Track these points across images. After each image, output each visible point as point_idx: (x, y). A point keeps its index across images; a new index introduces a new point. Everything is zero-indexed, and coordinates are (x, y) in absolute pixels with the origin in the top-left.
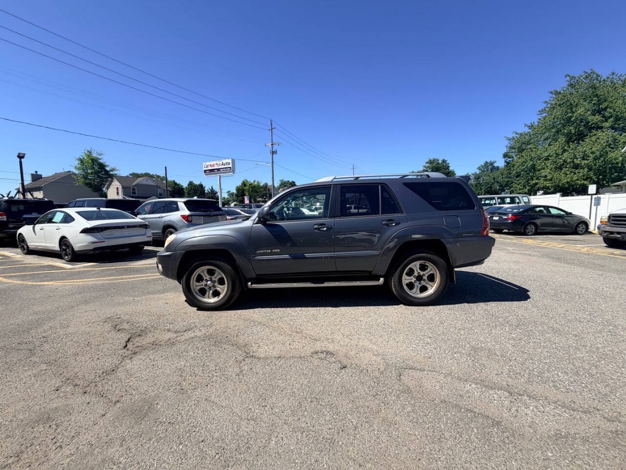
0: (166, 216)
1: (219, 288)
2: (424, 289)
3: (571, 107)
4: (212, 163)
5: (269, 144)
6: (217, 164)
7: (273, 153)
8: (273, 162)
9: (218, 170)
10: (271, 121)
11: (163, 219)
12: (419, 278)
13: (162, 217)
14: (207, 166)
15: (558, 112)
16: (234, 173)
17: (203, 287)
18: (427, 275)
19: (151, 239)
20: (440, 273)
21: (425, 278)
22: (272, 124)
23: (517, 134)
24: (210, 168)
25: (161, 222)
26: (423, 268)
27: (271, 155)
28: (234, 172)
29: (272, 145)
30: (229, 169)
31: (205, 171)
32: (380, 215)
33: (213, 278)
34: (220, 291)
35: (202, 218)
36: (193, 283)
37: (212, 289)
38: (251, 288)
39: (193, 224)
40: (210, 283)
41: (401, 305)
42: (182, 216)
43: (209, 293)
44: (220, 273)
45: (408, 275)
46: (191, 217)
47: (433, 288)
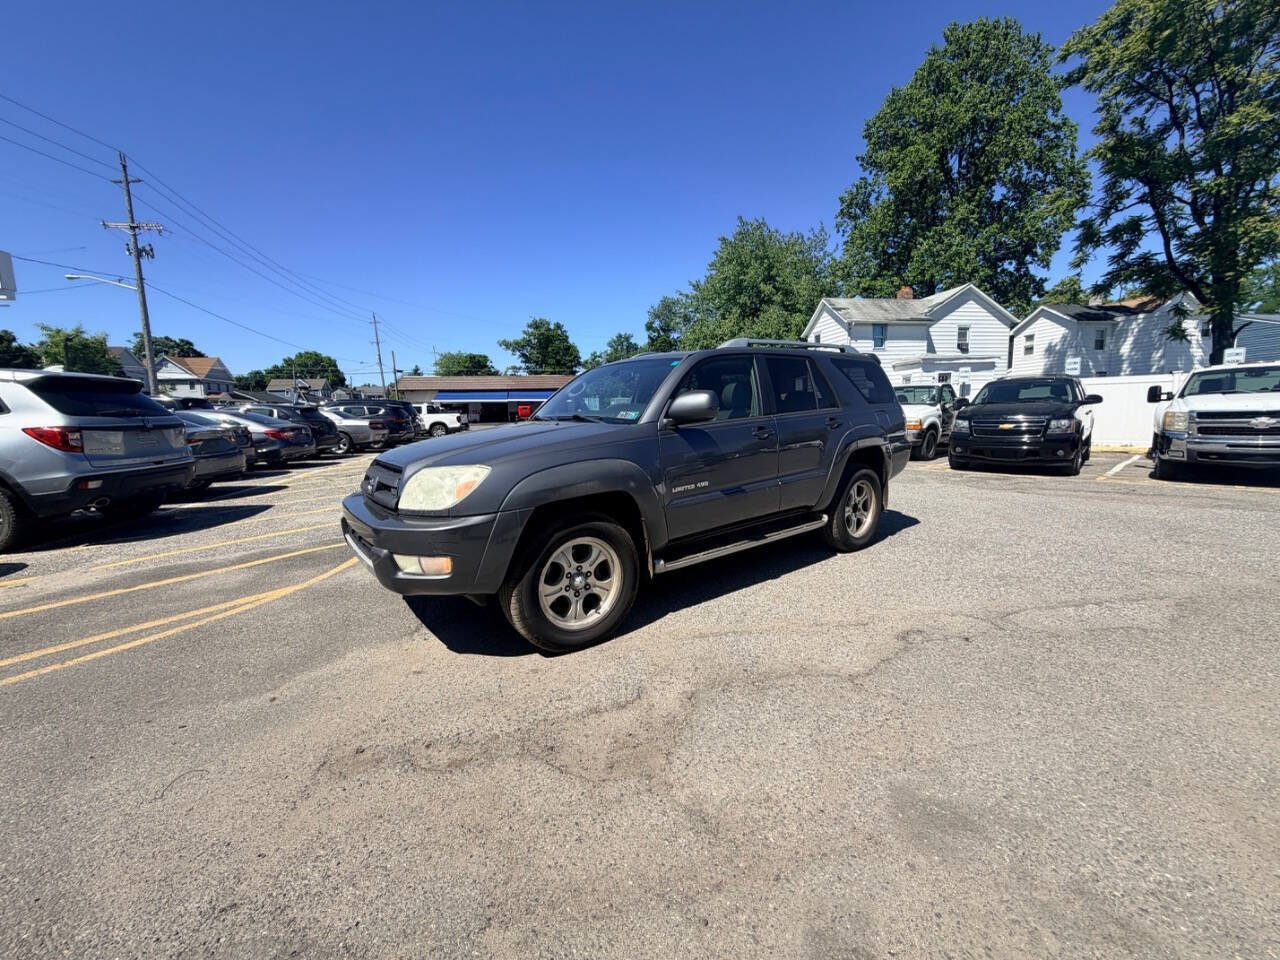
1: (597, 586)
2: (859, 523)
5: (124, 226)
7: (139, 253)
8: (141, 279)
10: (122, 157)
12: (855, 509)
16: (12, 297)
17: (563, 593)
18: (861, 503)
20: (876, 497)
21: (860, 506)
22: (124, 167)
23: (681, 294)
26: (860, 491)
27: (133, 258)
28: (10, 292)
29: (133, 228)
32: (818, 411)
33: (587, 567)
34: (601, 595)
35: (117, 438)
36: (544, 589)
37: (584, 594)
38: (663, 571)
39: (89, 458)
40: (578, 580)
41: (839, 555)
42: (24, 430)
43: (576, 606)
44: (601, 551)
45: (848, 506)
46: (77, 435)
47: (868, 520)
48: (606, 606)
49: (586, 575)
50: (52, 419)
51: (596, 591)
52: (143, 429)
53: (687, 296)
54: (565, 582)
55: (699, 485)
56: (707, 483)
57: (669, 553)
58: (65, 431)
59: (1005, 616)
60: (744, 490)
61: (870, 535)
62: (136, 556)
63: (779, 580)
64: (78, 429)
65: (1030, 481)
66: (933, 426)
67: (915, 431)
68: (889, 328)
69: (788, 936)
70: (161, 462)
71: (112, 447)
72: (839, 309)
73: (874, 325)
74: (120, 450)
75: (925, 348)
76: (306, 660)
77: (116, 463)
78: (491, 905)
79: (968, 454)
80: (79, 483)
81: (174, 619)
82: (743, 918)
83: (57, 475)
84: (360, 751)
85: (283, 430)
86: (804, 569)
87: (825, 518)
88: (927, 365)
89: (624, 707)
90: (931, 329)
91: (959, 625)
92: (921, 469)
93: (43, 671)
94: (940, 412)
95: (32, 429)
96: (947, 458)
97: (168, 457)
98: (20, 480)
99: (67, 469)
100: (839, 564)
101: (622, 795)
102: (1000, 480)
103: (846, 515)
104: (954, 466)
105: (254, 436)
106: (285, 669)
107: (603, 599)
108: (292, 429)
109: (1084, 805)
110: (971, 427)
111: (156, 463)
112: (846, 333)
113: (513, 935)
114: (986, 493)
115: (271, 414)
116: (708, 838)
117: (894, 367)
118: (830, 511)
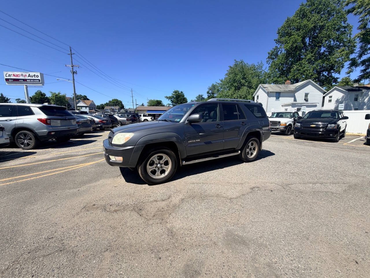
0: (16, 119)
1: (165, 167)
2: (252, 154)
3: (236, 75)
4: (16, 73)
5: (70, 66)
6: (22, 75)
7: (74, 73)
8: (74, 80)
9: (25, 80)
10: (70, 48)
11: (13, 122)
12: (250, 149)
13: (11, 120)
14: (9, 75)
15: (231, 76)
16: (43, 85)
17: (154, 168)
19: (8, 141)
20: (258, 146)
21: (252, 149)
22: (71, 50)
23: (217, 83)
24: (12, 77)
25: (10, 125)
26: (252, 144)
27: (72, 74)
28: (43, 83)
29: (72, 66)
30: (37, 81)
31: (7, 80)
32: (239, 120)
33: (161, 162)
34: (166, 170)
35: (59, 121)
36: (148, 167)
37: (161, 169)
38: (185, 164)
39: (52, 127)
40: (159, 165)
41: (244, 163)
42: (38, 119)
43: (158, 172)
44: (165, 158)
45: (248, 148)
46: (49, 121)
47: (255, 153)
48: (167, 173)
49: (161, 164)
50: (44, 116)
51: (164, 168)
52: (65, 119)
53: (218, 84)
54: (155, 165)
55: (197, 140)
56: (199, 140)
57: (187, 160)
58: (47, 119)
59: (287, 185)
60: (211, 143)
61: (255, 157)
62: (61, 152)
63: (223, 169)
64: (50, 119)
65: (319, 143)
66: (290, 125)
67: (284, 126)
68: (281, 94)
69: (180, 265)
70: (69, 128)
71: (58, 124)
72: (265, 88)
73: (276, 93)
74: (59, 125)
75: (293, 100)
76: (90, 181)
77: (59, 128)
78: (110, 246)
79: (300, 134)
80: (49, 133)
81: (64, 168)
82: (170, 258)
83: (44, 130)
84: (94, 205)
85: (103, 120)
86: (232, 167)
87: (240, 152)
88: (293, 105)
89: (164, 201)
90: (295, 94)
91: (272, 186)
92: (285, 138)
93: (32, 179)
94: (293, 121)
95: (39, 119)
96: (293, 135)
97: (72, 127)
98: (36, 132)
99: (47, 129)
100: (244, 166)
101: (153, 223)
102: (309, 142)
103: (247, 151)
104: (296, 138)
105: (96, 122)
106: (84, 183)
107: (166, 171)
108: (106, 120)
109: (283, 242)
110: (301, 125)
111: (68, 128)
112: (267, 95)
113: (112, 254)
114: (302, 147)
115: (101, 116)
116: (171, 237)
117: (282, 106)
118: (241, 150)
